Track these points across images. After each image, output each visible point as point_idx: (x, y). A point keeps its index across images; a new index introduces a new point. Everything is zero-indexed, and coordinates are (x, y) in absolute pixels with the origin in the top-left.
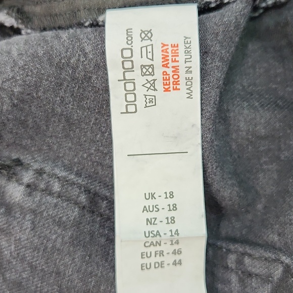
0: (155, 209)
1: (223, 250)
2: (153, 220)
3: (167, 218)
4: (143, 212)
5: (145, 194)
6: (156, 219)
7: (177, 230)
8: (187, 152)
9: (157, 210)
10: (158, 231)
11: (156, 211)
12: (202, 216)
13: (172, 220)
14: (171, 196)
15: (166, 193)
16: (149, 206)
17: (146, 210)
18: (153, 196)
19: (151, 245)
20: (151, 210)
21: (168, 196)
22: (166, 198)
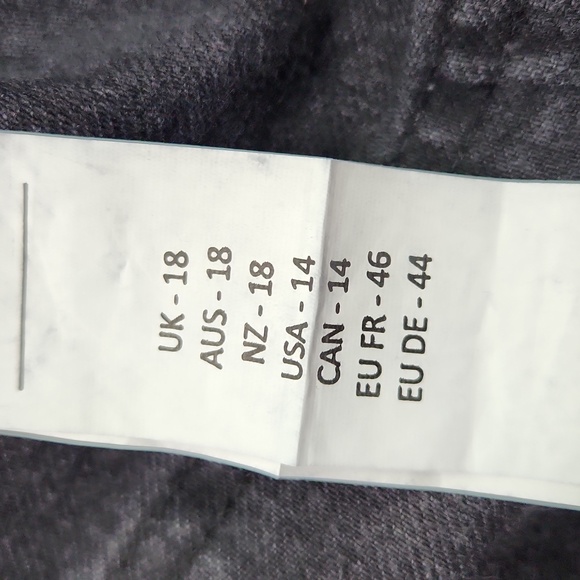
0: (217, 323)
1: (432, 92)
2: (252, 338)
3: (253, 287)
4: (219, 367)
5: (161, 348)
6: (248, 328)
7: (297, 262)
8: (25, 186)
9: (220, 318)
10: (289, 330)
11: (223, 323)
12: (263, 161)
13: (261, 272)
14: (181, 260)
15: (167, 277)
16: (204, 342)
17: (215, 354)
18: (171, 324)
19: (333, 361)
20: (216, 337)
21: (179, 271)
22: (184, 278)
